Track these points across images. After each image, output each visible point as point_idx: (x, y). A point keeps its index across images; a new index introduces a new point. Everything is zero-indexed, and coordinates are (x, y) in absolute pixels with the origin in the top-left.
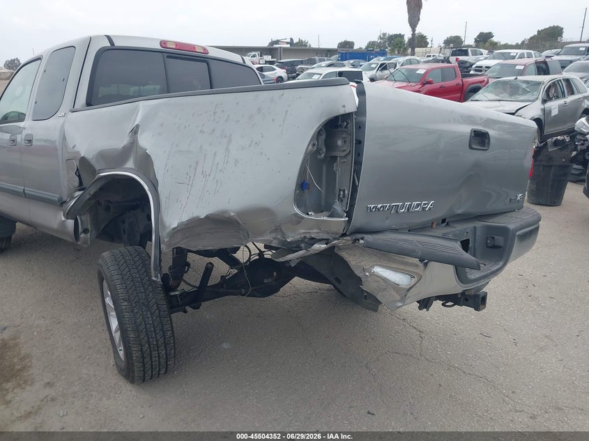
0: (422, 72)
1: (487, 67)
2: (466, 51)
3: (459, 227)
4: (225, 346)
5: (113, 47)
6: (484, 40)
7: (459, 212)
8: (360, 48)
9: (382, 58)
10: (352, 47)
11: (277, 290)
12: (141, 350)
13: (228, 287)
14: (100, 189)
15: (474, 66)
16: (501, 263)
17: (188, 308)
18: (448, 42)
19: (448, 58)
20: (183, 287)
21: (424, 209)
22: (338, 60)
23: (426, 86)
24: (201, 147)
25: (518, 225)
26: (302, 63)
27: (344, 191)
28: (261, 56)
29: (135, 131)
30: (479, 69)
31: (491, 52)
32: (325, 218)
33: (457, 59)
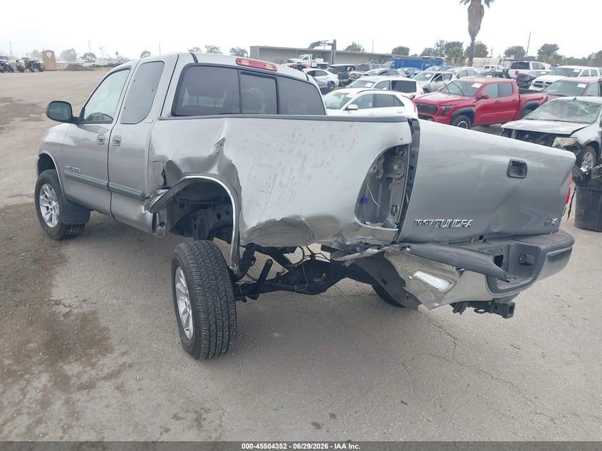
0: (477, 86)
1: (547, 83)
2: (528, 64)
3: (495, 244)
4: (276, 335)
5: (197, 64)
6: (548, 52)
7: (495, 230)
8: (416, 55)
9: (437, 68)
10: (407, 54)
11: (324, 290)
12: (209, 330)
13: (282, 283)
14: (184, 189)
15: (534, 81)
16: (530, 279)
17: (247, 298)
18: (509, 53)
19: (508, 70)
20: (245, 279)
21: (463, 226)
22: (392, 67)
23: (481, 100)
24: (280, 163)
25: (549, 246)
26: (353, 68)
27: (396, 207)
28: (313, 59)
29: (221, 143)
30: (539, 84)
31: (554, 65)
32: (379, 228)
33: (517, 72)
